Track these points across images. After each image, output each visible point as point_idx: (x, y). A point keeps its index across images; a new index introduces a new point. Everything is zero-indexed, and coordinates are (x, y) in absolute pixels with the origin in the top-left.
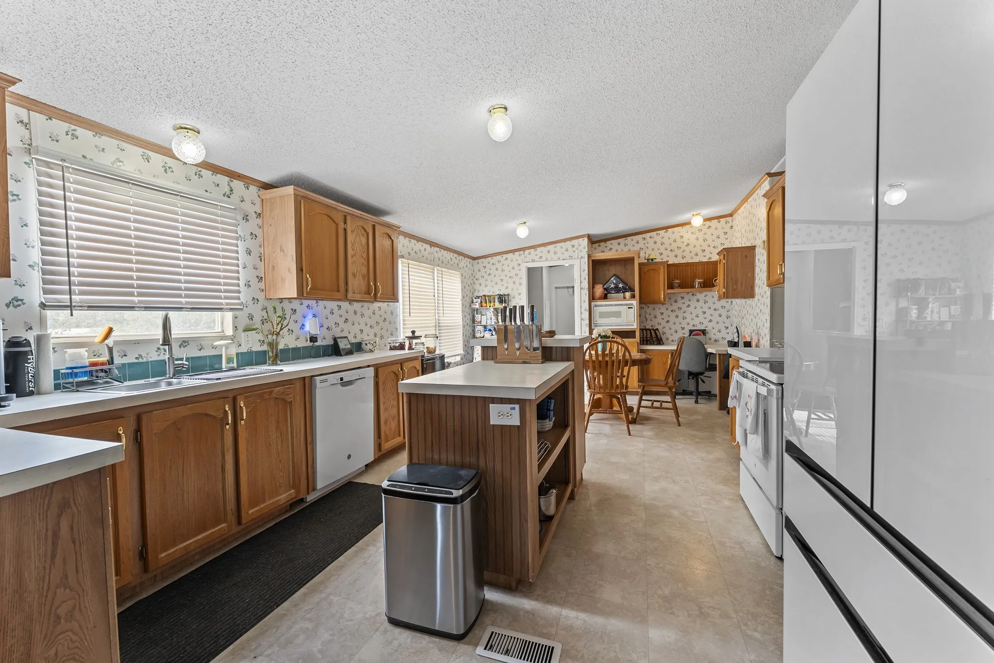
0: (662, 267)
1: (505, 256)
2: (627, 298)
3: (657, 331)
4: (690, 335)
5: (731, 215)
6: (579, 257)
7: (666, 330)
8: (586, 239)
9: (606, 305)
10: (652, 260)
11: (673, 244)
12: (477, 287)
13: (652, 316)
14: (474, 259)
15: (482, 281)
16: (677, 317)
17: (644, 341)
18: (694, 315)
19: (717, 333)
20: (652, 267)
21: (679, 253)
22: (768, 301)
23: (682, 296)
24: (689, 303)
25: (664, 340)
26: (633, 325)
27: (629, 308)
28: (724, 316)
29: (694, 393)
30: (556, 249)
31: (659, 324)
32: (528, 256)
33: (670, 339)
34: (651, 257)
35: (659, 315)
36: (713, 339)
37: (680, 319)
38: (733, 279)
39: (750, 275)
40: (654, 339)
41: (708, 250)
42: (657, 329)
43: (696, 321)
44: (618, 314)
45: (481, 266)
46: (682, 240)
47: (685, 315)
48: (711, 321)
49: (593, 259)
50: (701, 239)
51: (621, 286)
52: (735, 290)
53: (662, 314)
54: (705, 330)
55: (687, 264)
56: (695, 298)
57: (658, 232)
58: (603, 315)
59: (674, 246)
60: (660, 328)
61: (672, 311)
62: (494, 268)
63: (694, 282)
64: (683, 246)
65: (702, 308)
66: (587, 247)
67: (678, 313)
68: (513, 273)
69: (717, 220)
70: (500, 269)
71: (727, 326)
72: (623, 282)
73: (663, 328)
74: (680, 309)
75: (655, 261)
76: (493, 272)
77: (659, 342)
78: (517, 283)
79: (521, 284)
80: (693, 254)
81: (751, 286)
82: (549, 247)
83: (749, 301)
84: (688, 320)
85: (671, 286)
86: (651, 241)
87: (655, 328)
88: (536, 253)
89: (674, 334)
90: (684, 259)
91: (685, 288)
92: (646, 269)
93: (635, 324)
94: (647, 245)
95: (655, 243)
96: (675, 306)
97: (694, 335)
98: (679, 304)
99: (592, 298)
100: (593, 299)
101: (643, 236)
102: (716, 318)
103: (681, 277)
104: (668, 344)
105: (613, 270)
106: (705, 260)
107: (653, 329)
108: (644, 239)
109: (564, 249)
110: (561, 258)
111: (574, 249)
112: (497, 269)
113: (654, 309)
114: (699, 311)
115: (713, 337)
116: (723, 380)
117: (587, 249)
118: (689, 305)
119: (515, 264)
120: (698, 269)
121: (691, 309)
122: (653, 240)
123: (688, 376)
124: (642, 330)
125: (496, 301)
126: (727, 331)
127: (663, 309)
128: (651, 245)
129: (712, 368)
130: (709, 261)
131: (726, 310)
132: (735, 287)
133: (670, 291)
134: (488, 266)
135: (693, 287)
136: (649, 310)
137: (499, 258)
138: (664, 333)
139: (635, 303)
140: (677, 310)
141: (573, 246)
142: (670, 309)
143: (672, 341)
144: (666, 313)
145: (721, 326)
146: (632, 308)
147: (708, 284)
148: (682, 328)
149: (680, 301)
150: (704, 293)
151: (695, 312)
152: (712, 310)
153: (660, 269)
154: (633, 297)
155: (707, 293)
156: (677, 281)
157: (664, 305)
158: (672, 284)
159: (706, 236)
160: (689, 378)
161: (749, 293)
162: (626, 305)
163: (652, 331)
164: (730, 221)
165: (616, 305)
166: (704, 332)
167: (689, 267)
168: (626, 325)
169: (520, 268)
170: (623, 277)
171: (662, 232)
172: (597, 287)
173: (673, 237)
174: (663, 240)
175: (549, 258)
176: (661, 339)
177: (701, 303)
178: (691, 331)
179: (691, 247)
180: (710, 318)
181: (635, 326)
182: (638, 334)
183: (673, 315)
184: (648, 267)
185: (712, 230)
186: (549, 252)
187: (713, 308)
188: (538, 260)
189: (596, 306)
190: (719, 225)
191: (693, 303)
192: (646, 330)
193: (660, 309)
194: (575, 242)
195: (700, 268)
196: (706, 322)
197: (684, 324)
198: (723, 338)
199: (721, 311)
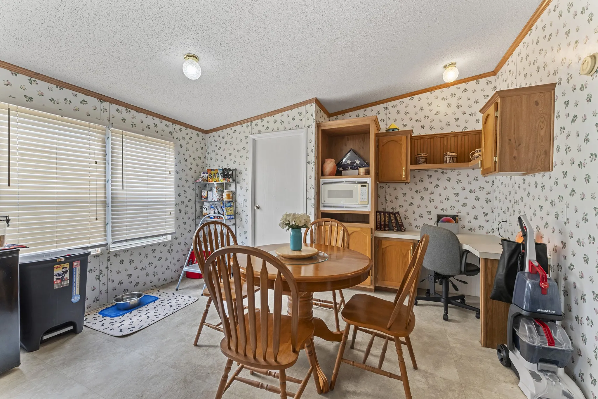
0: (404, 138)
1: (234, 128)
2: (361, 174)
3: (397, 215)
4: (438, 221)
6: (306, 127)
7: (409, 214)
8: (314, 105)
9: (336, 183)
10: (393, 130)
11: (420, 112)
12: (208, 162)
13: (393, 198)
14: (206, 132)
15: (213, 155)
16: (422, 198)
17: (381, 226)
18: (443, 198)
19: (473, 221)
20: (393, 138)
21: (427, 123)
23: (430, 174)
24: (438, 183)
25: (406, 225)
26: (366, 207)
27: (362, 186)
28: (483, 200)
29: (442, 300)
30: (283, 119)
31: (401, 206)
32: (255, 127)
33: (414, 225)
34: (392, 128)
35: (400, 196)
36: (467, 228)
37: (426, 201)
38: (513, 140)
39: (542, 133)
40: (394, 225)
41: (462, 118)
42: (398, 213)
43: (446, 205)
44: (349, 194)
45: (212, 140)
46: (431, 108)
47: (432, 197)
48: (465, 205)
49: (323, 128)
50: (454, 106)
51: (358, 162)
52: (515, 157)
53: (405, 195)
54: (457, 216)
55: (436, 136)
56: (446, 176)
57: (402, 100)
58: (331, 194)
59: (421, 115)
60: (401, 211)
61: (417, 191)
62: (224, 141)
63: (444, 156)
64: (432, 116)
65: (453, 189)
66: (314, 115)
67: (423, 194)
68: (240, 147)
69: (475, 81)
70: (229, 143)
71: (486, 212)
72: (360, 157)
73: (405, 212)
74: (426, 189)
76: (223, 146)
77: (400, 228)
78: (244, 157)
79: (247, 158)
80: (443, 124)
81: (545, 151)
82: (277, 117)
84: (436, 203)
85: (415, 161)
86: (394, 111)
87: (395, 211)
88: (263, 123)
89: (419, 219)
90: (433, 130)
91: (434, 163)
92: (385, 140)
93: (369, 206)
94: (388, 115)
95: (398, 112)
96: (420, 187)
97: (443, 222)
98: (426, 183)
99: (321, 173)
100: (323, 175)
101: (385, 105)
102: (471, 201)
103: (429, 151)
104: (411, 231)
106: (460, 130)
107: (392, 213)
108: (386, 108)
109: (291, 117)
110: (288, 128)
111: (302, 117)
112: (226, 143)
113: (395, 189)
114: (450, 193)
115: (468, 225)
116: (491, 301)
117: (314, 117)
118: (437, 185)
119: (242, 136)
120: (449, 142)
121: (440, 189)
122: (395, 110)
123: (435, 279)
124: (378, 213)
125: (220, 176)
126: (487, 218)
127: (405, 188)
128: (393, 114)
130: (464, 131)
131: (485, 191)
132: (515, 153)
133: (414, 167)
134: (219, 140)
135: (443, 161)
136: (389, 190)
137: (228, 130)
138: (406, 218)
139: (369, 180)
140: (422, 190)
141: (300, 114)
142: (414, 190)
143: (416, 227)
144: (409, 194)
145: (479, 212)
146: (366, 186)
147: (462, 159)
148: (428, 212)
149: (426, 180)
150: (457, 171)
151: (445, 194)
152: (467, 192)
153: (401, 140)
154: (367, 173)
155: (462, 170)
156: (423, 155)
157: (407, 184)
158: (416, 159)
159: (460, 102)
160: (435, 282)
161: (540, 164)
162: (359, 182)
163: (391, 214)
164: (493, 82)
165: (347, 183)
166: (455, 218)
167: (439, 139)
168: (358, 207)
169: (247, 140)
170: (361, 152)
171: (406, 100)
172: (328, 162)
173: (419, 105)
174: (408, 109)
175: (276, 129)
176: (402, 225)
177: (453, 182)
178: (439, 217)
179: (441, 116)
180: (464, 201)
181: (368, 208)
182: (372, 218)
183: (418, 197)
184: (387, 138)
185: (469, 94)
186: (275, 122)
187: (468, 189)
188: (265, 131)
189: (325, 183)
190: (478, 87)
191: (443, 183)
192: (385, 213)
193: (402, 189)
194: (302, 109)
195: (452, 141)
196: (458, 207)
197: (431, 208)
198: (481, 227)
199: (479, 193)
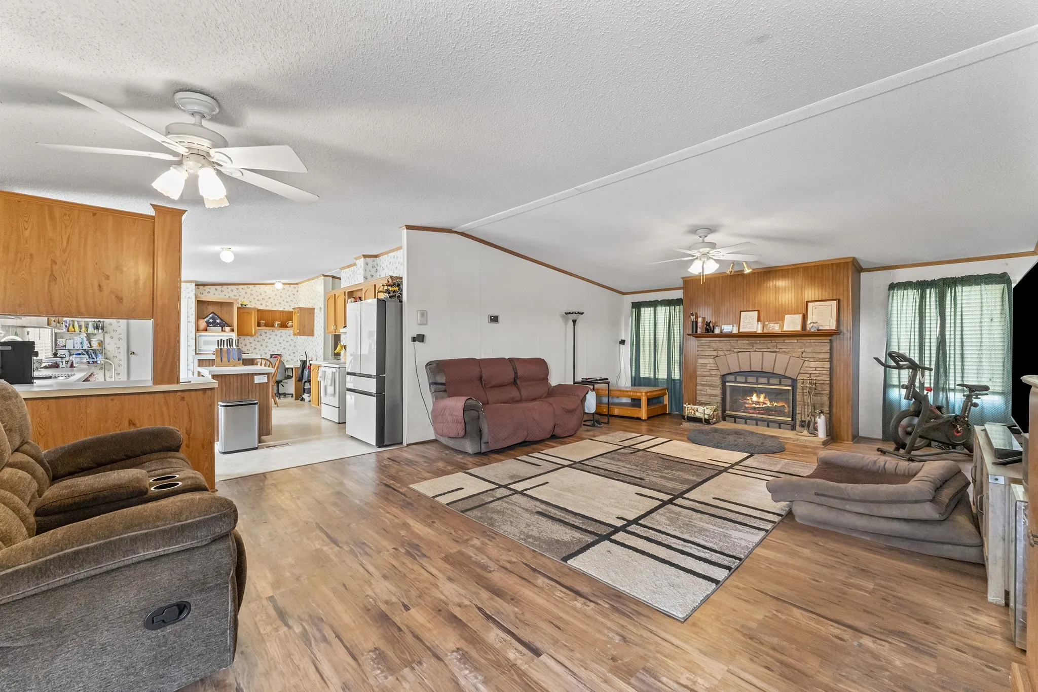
0: (253, 312)
2: (226, 330)
4: (271, 358)
5: (297, 284)
8: (194, 284)
9: (209, 336)
10: (245, 306)
16: (261, 345)
18: (273, 345)
19: (288, 357)
20: (247, 311)
21: (264, 302)
22: (323, 339)
23: (266, 332)
24: (270, 336)
28: (292, 346)
34: (244, 303)
35: (248, 344)
37: (264, 346)
38: (303, 325)
39: (312, 323)
41: (283, 303)
43: (275, 348)
46: (266, 294)
47: (267, 344)
49: (198, 299)
50: (278, 296)
51: (218, 321)
53: (251, 342)
55: (269, 311)
56: (274, 333)
57: (247, 285)
58: (205, 343)
59: (260, 297)
63: (274, 323)
64: (266, 298)
65: (278, 340)
66: (194, 290)
67: (262, 342)
69: (289, 286)
71: (294, 352)
72: (221, 319)
73: (251, 353)
74: (263, 340)
75: (247, 306)
80: (273, 304)
81: (312, 330)
83: (310, 338)
84: (270, 347)
85: (259, 325)
86: (243, 291)
90: (267, 307)
91: (269, 327)
92: (241, 311)
94: (240, 294)
95: (246, 293)
96: (260, 338)
97: (274, 357)
98: (264, 337)
99: (197, 330)
101: (237, 287)
102: (287, 347)
103: (266, 319)
105: (211, 309)
106: (281, 309)
108: (237, 289)
113: (248, 339)
114: (277, 342)
115: (286, 359)
117: (194, 292)
118: (270, 338)
120: (276, 315)
121: (271, 340)
126: (295, 355)
127: (251, 339)
128: (243, 294)
129: (289, 377)
130: (283, 310)
131: (293, 342)
132: (304, 330)
133: (259, 328)
135: (273, 326)
139: (234, 335)
140: (261, 340)
142: (257, 340)
144: (254, 342)
147: (283, 325)
148: (265, 353)
149: (264, 335)
150: (280, 331)
151: (274, 343)
152: (285, 342)
153: (251, 313)
154: (233, 330)
155: (283, 331)
156: (263, 321)
157: (253, 337)
158: (260, 323)
159: (281, 295)
161: (311, 333)
162: (226, 336)
164: (297, 288)
166: (279, 354)
167: (271, 313)
170: (219, 315)
171: (251, 287)
172: (201, 322)
173: (259, 291)
174: (252, 292)
177: (278, 337)
178: (271, 356)
179: (271, 300)
180: (283, 347)
183: (259, 344)
184: (243, 310)
185: (286, 291)
187: (285, 340)
189: (200, 336)
190: (290, 289)
191: (273, 337)
195: (278, 314)
196: (281, 350)
197: (267, 351)
198: (292, 360)
199: (291, 343)
